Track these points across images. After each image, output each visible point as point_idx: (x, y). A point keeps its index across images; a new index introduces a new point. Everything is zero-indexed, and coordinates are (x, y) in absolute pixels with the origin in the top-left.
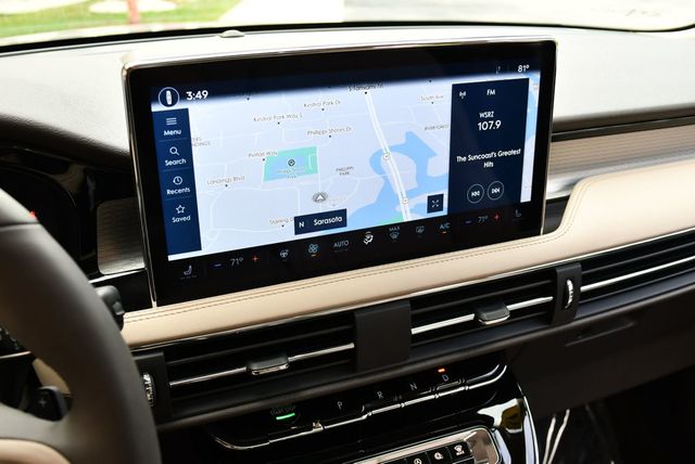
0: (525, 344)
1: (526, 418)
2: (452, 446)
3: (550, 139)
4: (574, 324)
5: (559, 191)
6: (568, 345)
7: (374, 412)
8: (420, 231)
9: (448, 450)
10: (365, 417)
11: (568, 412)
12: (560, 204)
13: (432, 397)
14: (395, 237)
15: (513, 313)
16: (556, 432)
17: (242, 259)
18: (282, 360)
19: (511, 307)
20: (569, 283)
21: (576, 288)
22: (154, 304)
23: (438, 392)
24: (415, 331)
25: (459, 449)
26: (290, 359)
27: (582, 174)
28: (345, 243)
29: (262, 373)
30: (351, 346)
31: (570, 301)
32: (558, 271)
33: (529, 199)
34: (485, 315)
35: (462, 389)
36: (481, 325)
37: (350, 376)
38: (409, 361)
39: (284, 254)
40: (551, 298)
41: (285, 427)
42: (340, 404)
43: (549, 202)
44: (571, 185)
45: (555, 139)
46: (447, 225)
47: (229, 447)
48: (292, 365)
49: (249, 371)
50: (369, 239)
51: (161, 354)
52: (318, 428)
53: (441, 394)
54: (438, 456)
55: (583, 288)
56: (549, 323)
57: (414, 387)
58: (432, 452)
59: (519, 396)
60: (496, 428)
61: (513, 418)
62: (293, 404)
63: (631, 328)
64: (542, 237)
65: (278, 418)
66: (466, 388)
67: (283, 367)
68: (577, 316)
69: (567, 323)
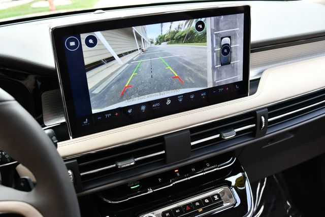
0: (244, 147)
1: (247, 181)
2: (213, 196)
3: (250, 51)
4: (266, 136)
5: (256, 76)
6: (264, 147)
7: (176, 182)
8: (192, 97)
9: (211, 198)
10: (172, 185)
11: (266, 179)
12: (256, 82)
13: (202, 174)
14: (181, 100)
15: (237, 133)
16: (261, 189)
17: (110, 115)
18: (132, 160)
19: (236, 130)
20: (263, 118)
21: (266, 120)
22: (71, 138)
23: (205, 172)
24: (192, 144)
25: (216, 197)
26: (136, 160)
27: (266, 67)
28: (158, 104)
29: (123, 166)
30: (164, 152)
31: (263, 126)
32: (257, 112)
33: (242, 80)
34: (224, 135)
35: (216, 169)
36: (223, 139)
37: (164, 166)
38: (190, 158)
39: (130, 111)
40: (255, 125)
41: (135, 192)
42: (160, 180)
43: (251, 81)
44: (261, 73)
45: (252, 52)
46: (204, 94)
47: (110, 202)
49: (117, 166)
50: (169, 102)
51: (76, 160)
52: (150, 191)
53: (206, 173)
54: (207, 201)
55: (269, 120)
56: (254, 137)
57: (193, 170)
58: (204, 199)
59: (242, 172)
60: (233, 187)
61: (241, 182)
62: (138, 181)
63: (293, 137)
64: (249, 97)
65: (132, 188)
66: (218, 169)
67: (133, 164)
68: (267, 133)
69: (263, 136)
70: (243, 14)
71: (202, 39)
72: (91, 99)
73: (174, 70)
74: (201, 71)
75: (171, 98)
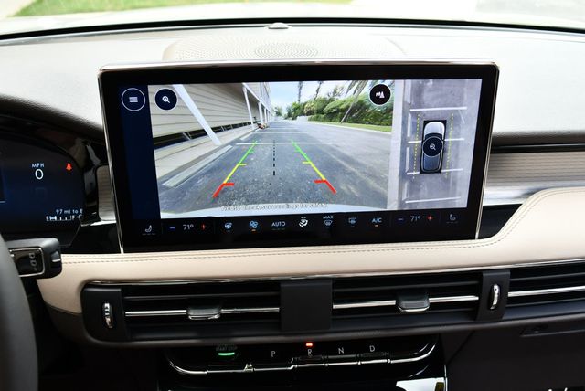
4: (502, 323)
6: (523, 336)
7: (300, 366)
8: (353, 222)
10: (292, 367)
13: (355, 363)
14: (328, 224)
15: (433, 306)
17: (192, 226)
18: (214, 311)
19: (432, 300)
20: (496, 287)
21: (503, 293)
22: (122, 250)
24: (335, 306)
26: (222, 311)
28: (283, 224)
29: (197, 318)
30: (277, 309)
31: (495, 303)
32: (484, 275)
33: (465, 206)
34: (404, 303)
35: (384, 361)
36: (399, 311)
37: (277, 333)
38: (332, 329)
39: (228, 226)
40: (477, 298)
42: (273, 353)
43: (486, 208)
46: (379, 220)
48: (223, 316)
49: (187, 316)
50: (304, 223)
51: (119, 290)
52: (247, 368)
53: (363, 362)
55: (511, 294)
56: (475, 319)
57: (341, 351)
64: (477, 242)
65: (220, 354)
66: (389, 361)
67: (216, 317)
68: (504, 318)
69: (495, 322)
70: (480, 81)
71: (384, 119)
72: (160, 195)
73: (319, 169)
74: (376, 177)
75: (308, 216)
